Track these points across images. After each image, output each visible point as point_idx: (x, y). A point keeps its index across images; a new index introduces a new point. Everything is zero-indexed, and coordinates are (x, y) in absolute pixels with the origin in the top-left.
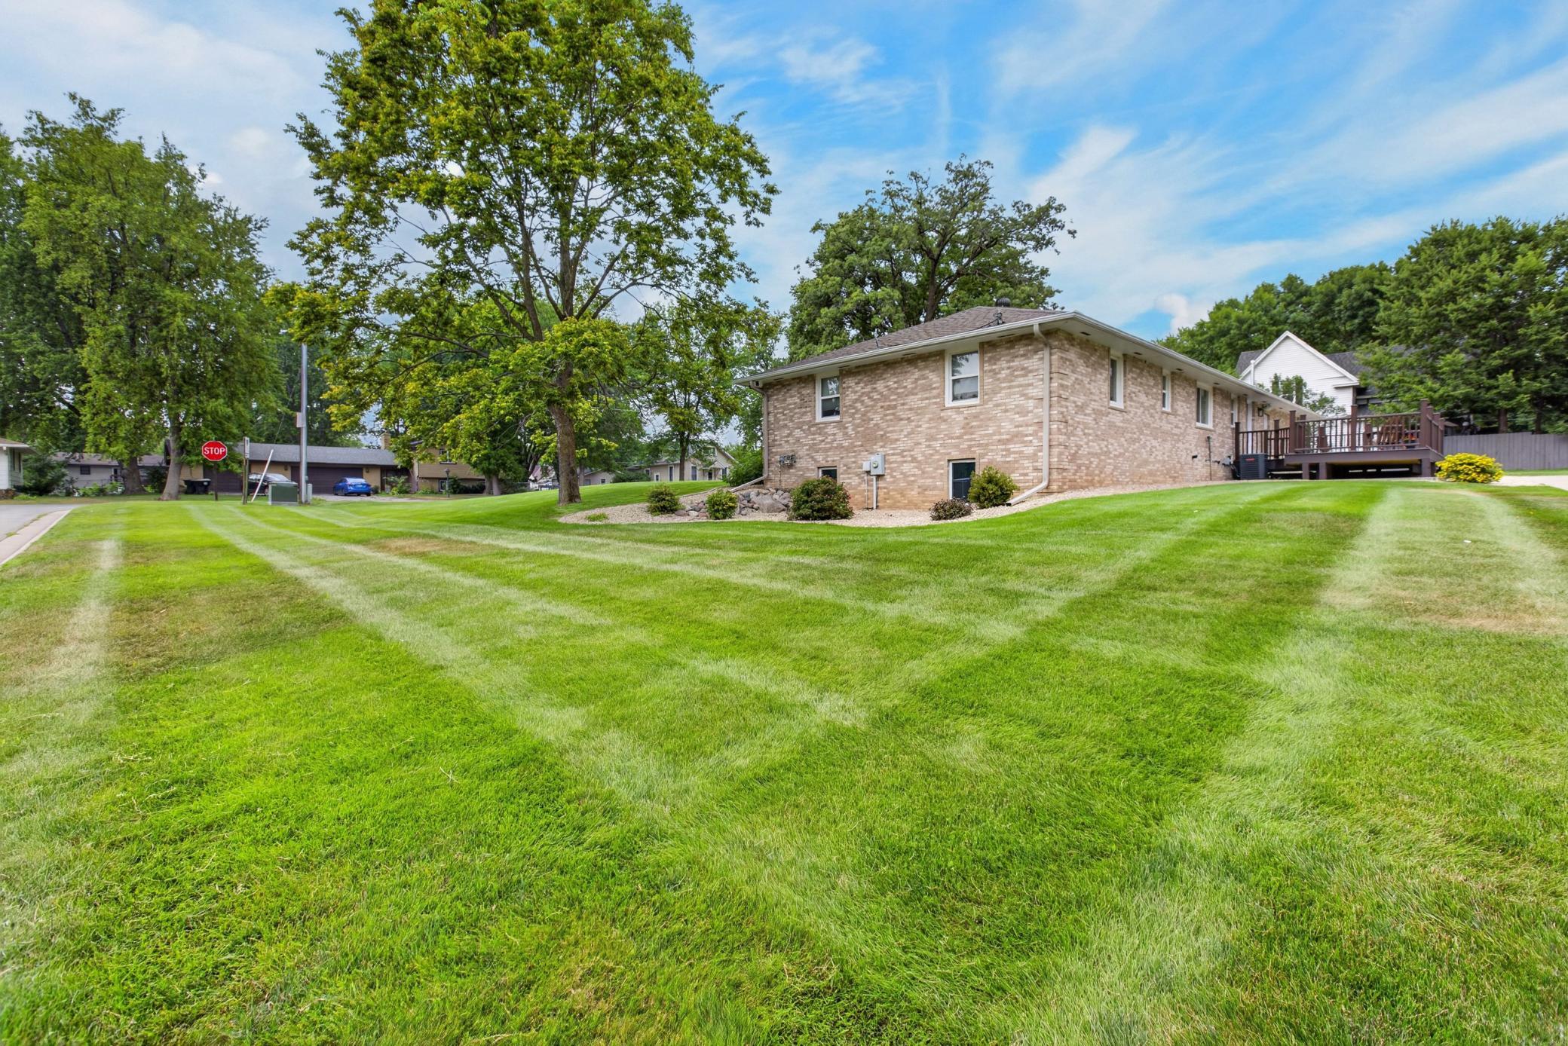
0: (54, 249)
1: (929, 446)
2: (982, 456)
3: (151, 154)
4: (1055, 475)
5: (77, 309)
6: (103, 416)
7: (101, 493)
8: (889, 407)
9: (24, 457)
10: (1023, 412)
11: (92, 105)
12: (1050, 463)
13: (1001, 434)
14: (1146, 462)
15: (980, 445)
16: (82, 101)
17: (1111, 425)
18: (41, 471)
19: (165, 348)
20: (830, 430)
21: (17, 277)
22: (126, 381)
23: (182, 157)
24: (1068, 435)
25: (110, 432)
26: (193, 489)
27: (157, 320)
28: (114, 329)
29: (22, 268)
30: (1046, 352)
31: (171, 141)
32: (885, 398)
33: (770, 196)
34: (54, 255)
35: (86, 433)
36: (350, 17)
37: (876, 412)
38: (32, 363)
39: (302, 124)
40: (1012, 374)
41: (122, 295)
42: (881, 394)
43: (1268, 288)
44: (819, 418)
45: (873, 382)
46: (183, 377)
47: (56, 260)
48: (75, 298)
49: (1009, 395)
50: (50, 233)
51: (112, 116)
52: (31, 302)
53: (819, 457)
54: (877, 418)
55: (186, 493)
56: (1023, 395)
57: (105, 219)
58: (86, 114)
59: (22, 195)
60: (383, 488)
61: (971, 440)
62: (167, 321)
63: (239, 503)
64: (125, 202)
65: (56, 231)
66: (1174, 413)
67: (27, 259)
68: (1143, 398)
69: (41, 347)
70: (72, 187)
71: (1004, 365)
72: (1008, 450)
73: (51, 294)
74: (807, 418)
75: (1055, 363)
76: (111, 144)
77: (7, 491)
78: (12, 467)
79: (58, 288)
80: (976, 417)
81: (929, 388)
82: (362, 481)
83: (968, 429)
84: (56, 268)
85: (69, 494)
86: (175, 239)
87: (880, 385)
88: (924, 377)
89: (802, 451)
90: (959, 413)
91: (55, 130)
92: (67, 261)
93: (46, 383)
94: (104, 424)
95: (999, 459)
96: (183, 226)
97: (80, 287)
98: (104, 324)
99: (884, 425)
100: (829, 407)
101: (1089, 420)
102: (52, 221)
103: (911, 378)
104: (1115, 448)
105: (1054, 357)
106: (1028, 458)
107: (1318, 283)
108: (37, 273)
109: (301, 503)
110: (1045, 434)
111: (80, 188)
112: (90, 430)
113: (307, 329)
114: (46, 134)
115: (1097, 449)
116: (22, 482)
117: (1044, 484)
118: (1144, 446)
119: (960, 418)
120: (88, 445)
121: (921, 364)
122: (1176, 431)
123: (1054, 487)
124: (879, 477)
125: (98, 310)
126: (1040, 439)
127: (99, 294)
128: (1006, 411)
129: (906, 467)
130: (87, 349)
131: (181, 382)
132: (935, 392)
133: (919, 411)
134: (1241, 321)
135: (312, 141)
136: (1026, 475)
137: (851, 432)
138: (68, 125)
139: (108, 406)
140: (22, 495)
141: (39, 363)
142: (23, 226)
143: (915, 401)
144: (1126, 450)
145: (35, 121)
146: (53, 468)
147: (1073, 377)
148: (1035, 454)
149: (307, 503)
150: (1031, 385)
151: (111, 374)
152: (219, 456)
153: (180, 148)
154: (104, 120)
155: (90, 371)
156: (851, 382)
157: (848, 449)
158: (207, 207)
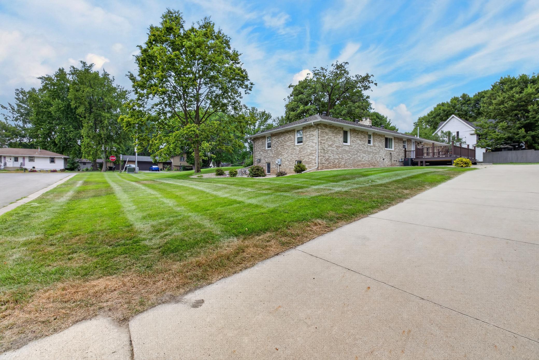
0: (76, 103)
1: (291, 156)
2: (303, 159)
3: (101, 76)
4: (320, 165)
5: (81, 119)
6: (87, 148)
7: (87, 170)
8: (282, 145)
9: (68, 160)
10: (313, 147)
11: (86, 63)
12: (318, 161)
13: (308, 153)
14: (360, 161)
15: (303, 156)
16: (84, 62)
17: (344, 150)
18: (73, 164)
19: (103, 129)
20: (269, 152)
21: (67, 111)
22: (93, 139)
23: (108, 75)
24: (325, 153)
25: (88, 153)
26: (111, 169)
27: (101, 121)
28: (90, 124)
29: (68, 108)
30: (317, 130)
31: (106, 71)
32: (281, 143)
33: (252, 86)
34: (76, 105)
35: (82, 153)
36: (141, 47)
37: (279, 147)
38: (70, 133)
39: (129, 74)
40: (310, 136)
41: (92, 115)
42: (280, 141)
43: (456, 99)
44: (267, 148)
45: (278, 138)
46: (107, 137)
47: (76, 106)
48: (80, 116)
49: (309, 142)
50: (75, 99)
51: (91, 66)
52: (70, 117)
53: (266, 160)
54: (279, 149)
55: (109, 170)
56: (312, 142)
57: (88, 94)
58: (84, 66)
59: (68, 89)
60: (163, 169)
61: (301, 155)
62: (103, 122)
63: (119, 173)
64: (93, 89)
65: (76, 98)
66: (374, 146)
67: (69, 105)
68: (359, 141)
69: (72, 129)
70: (80, 86)
71: (308, 134)
72: (309, 158)
73: (75, 115)
74: (264, 148)
75: (319, 133)
76: (90, 74)
77: (63, 169)
78: (65, 163)
79: (77, 113)
80: (302, 148)
81: (291, 140)
82: (157, 167)
83: (300, 152)
84: (76, 108)
85: (79, 170)
86: (106, 99)
87: (280, 139)
88: (290, 137)
89: (262, 158)
90: (298, 147)
91: (77, 70)
92: (79, 106)
93: (73, 139)
94: (87, 151)
95: (307, 160)
96: (108, 95)
97: (82, 113)
98: (88, 123)
99: (281, 151)
100: (269, 145)
101: (334, 149)
102: (75, 95)
103: (287, 137)
104: (346, 156)
105: (319, 131)
106: (313, 160)
107: (474, 96)
108: (72, 109)
109: (135, 173)
110: (317, 153)
111: (82, 86)
112: (83, 153)
113: (127, 128)
114: (75, 72)
115: (338, 157)
116: (67, 167)
117: (317, 167)
118: (360, 156)
119: (298, 148)
120: (83, 157)
121: (289, 133)
122: (375, 151)
123: (319, 168)
124: (280, 165)
125: (86, 119)
126: (316, 154)
127: (87, 115)
128: (309, 147)
129: (286, 163)
130: (83, 130)
131: (106, 139)
132: (293, 141)
133: (289, 146)
134: (444, 111)
135: (132, 78)
136: (313, 165)
137: (274, 153)
138: (80, 69)
139: (88, 145)
140: (66, 171)
141: (72, 134)
142: (68, 97)
143: (288, 143)
144: (351, 157)
145: (72, 68)
146: (76, 163)
147: (327, 137)
148: (315, 159)
149: (137, 173)
150: (314, 139)
151: (89, 137)
152: (114, 160)
153: (108, 72)
154: (89, 67)
155: (84, 136)
156: (273, 138)
157: (273, 157)
158: (115, 89)
